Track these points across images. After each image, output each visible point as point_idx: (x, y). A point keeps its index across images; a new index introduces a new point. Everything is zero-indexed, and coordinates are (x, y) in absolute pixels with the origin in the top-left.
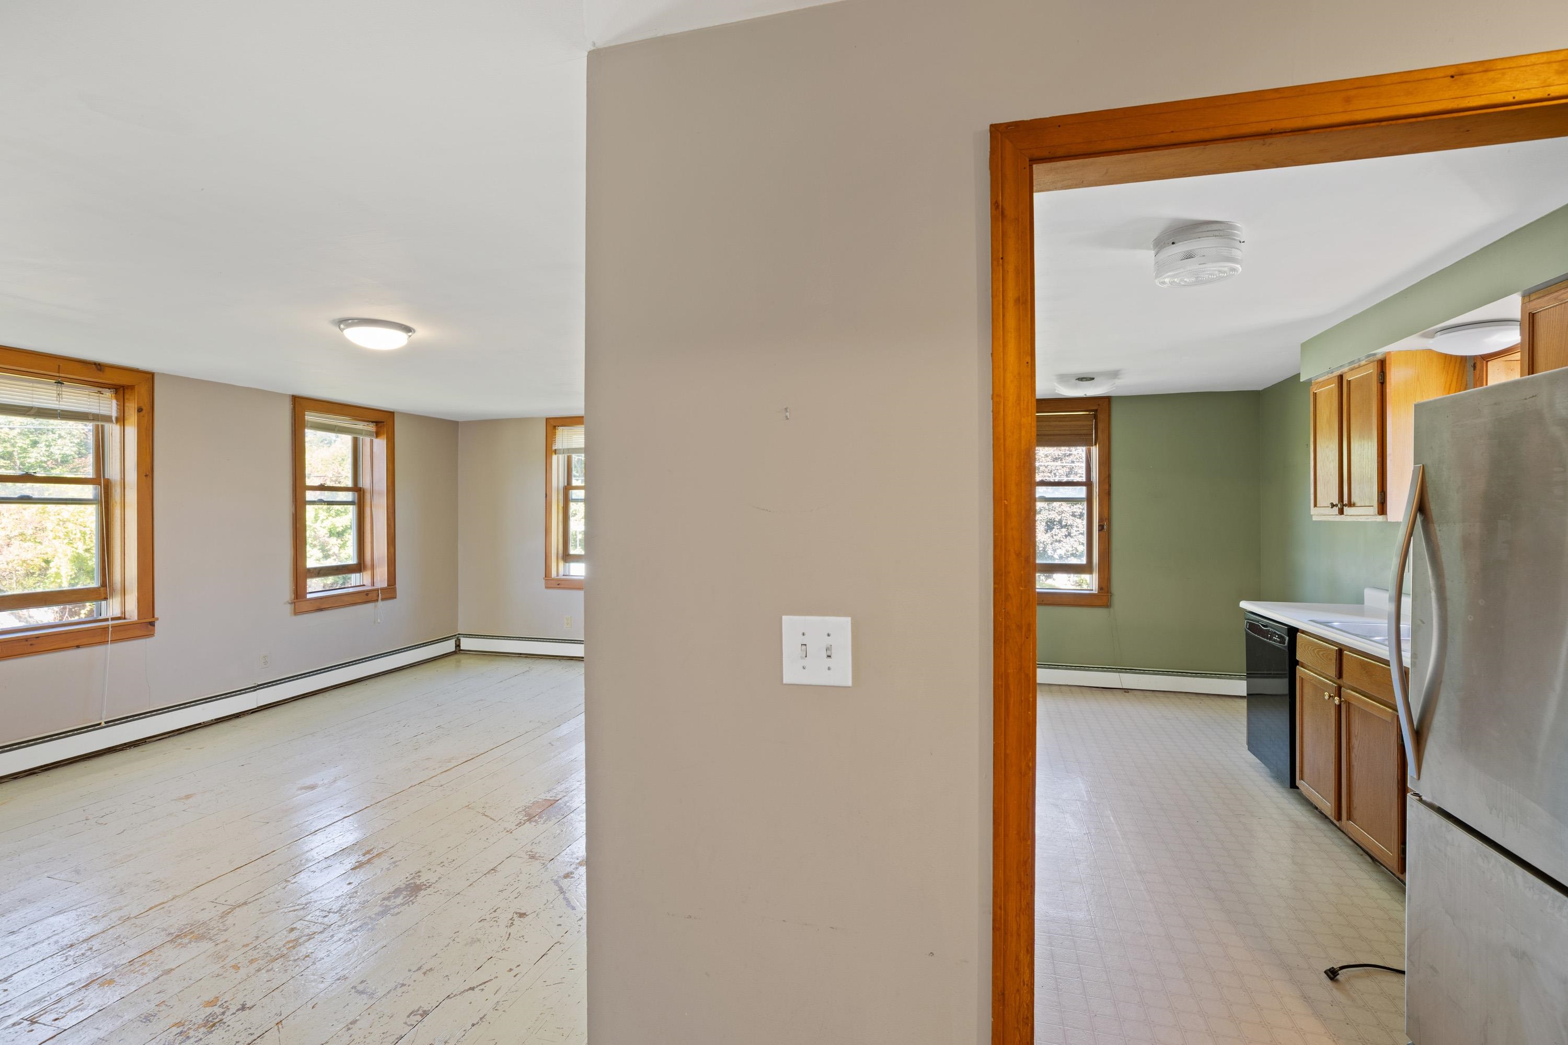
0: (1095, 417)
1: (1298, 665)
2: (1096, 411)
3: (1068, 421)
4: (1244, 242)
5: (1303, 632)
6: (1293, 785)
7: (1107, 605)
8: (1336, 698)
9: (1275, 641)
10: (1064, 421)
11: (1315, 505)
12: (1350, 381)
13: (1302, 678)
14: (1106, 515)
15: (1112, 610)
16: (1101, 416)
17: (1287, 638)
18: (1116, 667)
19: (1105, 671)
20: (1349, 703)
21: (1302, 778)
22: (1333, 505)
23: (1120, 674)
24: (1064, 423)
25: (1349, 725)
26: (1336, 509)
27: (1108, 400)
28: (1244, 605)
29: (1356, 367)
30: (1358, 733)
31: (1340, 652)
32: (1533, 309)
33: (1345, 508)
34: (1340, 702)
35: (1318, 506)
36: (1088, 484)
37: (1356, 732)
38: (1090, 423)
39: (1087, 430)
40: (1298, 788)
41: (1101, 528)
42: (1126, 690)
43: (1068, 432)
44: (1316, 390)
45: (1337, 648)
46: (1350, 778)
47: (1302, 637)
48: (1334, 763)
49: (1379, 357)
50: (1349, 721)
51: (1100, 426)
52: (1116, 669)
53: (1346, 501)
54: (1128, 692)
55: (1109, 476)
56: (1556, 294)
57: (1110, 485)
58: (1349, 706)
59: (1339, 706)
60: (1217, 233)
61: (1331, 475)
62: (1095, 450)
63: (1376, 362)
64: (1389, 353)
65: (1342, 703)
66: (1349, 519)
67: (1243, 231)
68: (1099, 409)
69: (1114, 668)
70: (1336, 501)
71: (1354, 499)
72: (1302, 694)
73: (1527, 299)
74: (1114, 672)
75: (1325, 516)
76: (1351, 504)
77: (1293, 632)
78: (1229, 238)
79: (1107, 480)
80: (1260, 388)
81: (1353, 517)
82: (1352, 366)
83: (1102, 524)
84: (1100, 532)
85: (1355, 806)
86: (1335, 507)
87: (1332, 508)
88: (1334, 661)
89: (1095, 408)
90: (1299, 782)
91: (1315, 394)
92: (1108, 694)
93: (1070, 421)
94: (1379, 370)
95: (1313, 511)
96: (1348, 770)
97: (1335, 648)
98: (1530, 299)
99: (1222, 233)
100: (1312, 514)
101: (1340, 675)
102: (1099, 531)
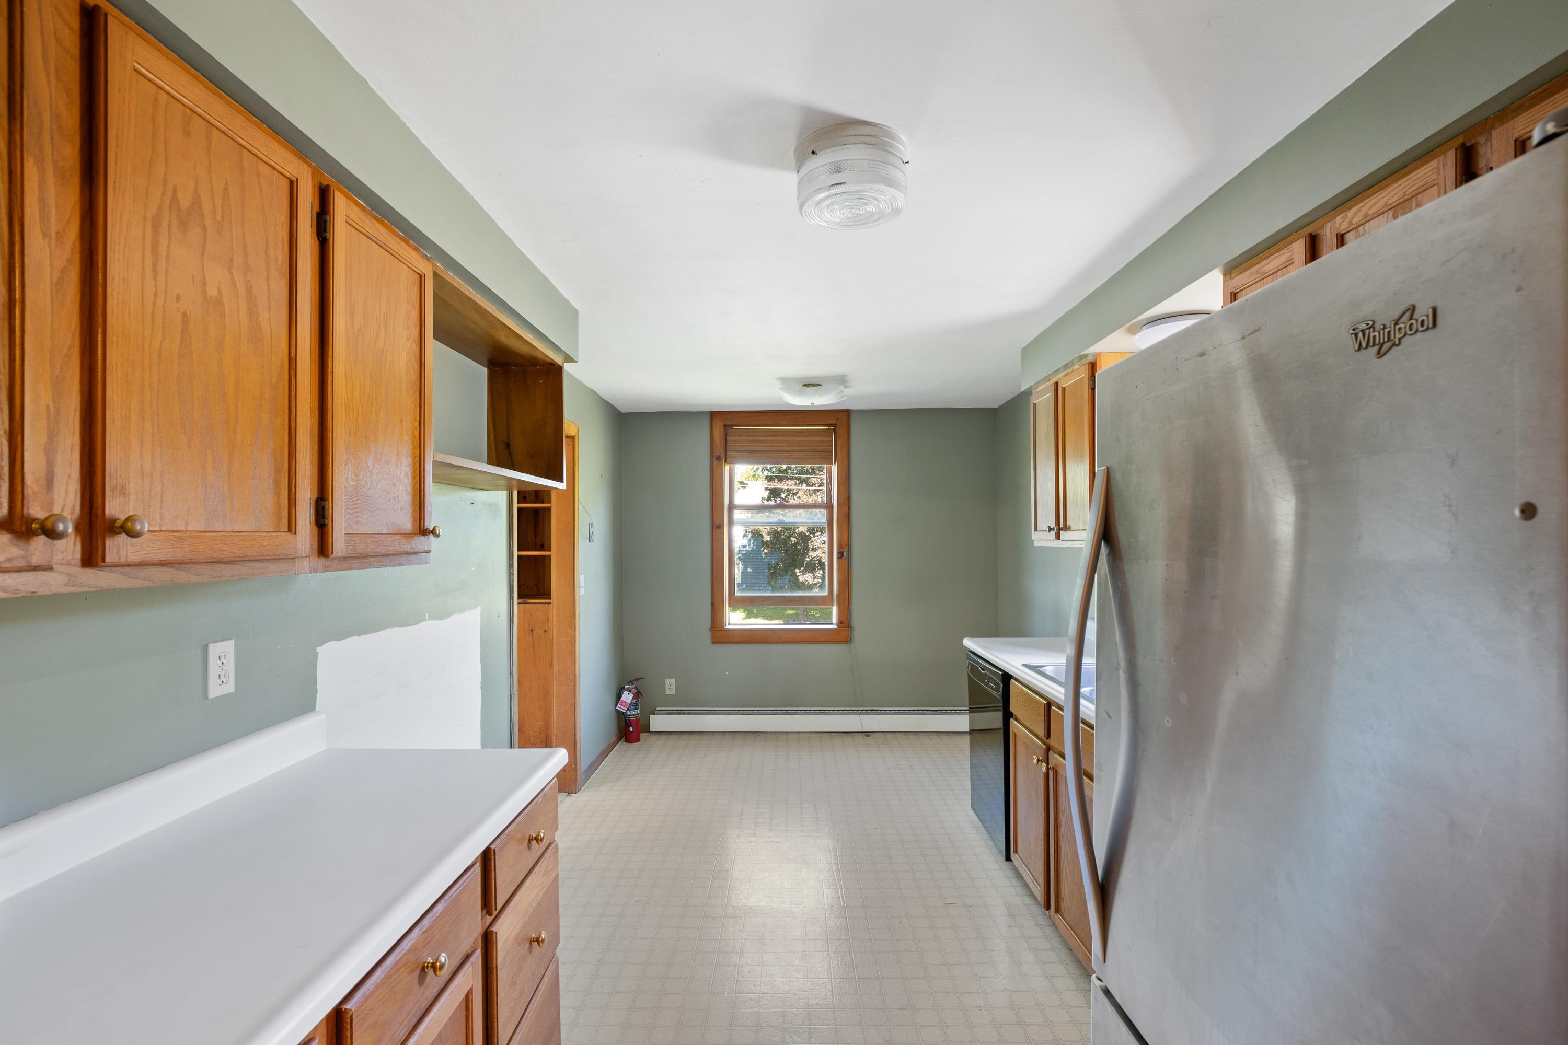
0: (835, 431)
1: (1012, 717)
2: (835, 425)
3: (806, 436)
4: (908, 162)
5: (1016, 680)
6: (1008, 858)
7: (848, 640)
8: (1043, 764)
9: (991, 687)
10: (802, 436)
11: (1036, 529)
12: (1064, 388)
13: (1015, 734)
14: (845, 541)
15: (852, 645)
16: (840, 431)
17: (1002, 685)
18: (857, 709)
19: (846, 714)
20: (1056, 770)
21: (1016, 851)
22: (1050, 529)
23: (861, 716)
24: (802, 439)
25: (1056, 797)
26: (1053, 533)
27: (847, 413)
28: (968, 643)
29: (1070, 372)
30: (1065, 808)
31: (1049, 705)
32: (1234, 287)
33: (1061, 532)
34: (1048, 769)
35: (1038, 530)
36: (829, 507)
37: (1063, 806)
38: (829, 439)
39: (826, 446)
40: (1011, 861)
41: (841, 555)
42: (867, 734)
43: (807, 449)
44: (1035, 400)
45: (1045, 702)
46: (1057, 861)
47: (1014, 684)
48: (1043, 840)
49: (1090, 359)
50: (1056, 791)
51: (839, 442)
52: (857, 710)
53: (1062, 525)
54: (869, 736)
55: (849, 498)
56: (1258, 266)
57: (849, 508)
58: (1056, 773)
59: (1048, 773)
60: (868, 139)
61: (1049, 495)
62: (834, 468)
63: (1087, 365)
64: (1099, 354)
65: (1050, 770)
66: (1066, 545)
67: (906, 146)
68: (837, 424)
69: (855, 710)
70: (1053, 525)
71: (1070, 522)
72: (1015, 751)
73: (1228, 277)
74: (855, 714)
75: (1045, 542)
76: (1066, 528)
77: (1007, 678)
78: (886, 151)
79: (846, 502)
80: (996, 406)
81: (1068, 542)
82: (1067, 371)
83: (841, 551)
84: (840, 560)
85: (1062, 896)
86: (1052, 532)
87: (1049, 532)
88: (1042, 718)
89: (833, 422)
90: (1012, 855)
91: (1035, 405)
92: (848, 740)
93: (809, 436)
94: (1090, 374)
95: (1034, 536)
96: (1056, 851)
97: (1044, 701)
98: (1231, 276)
99: (874, 140)
100: (1033, 538)
101: (1048, 735)
102: (838, 558)
